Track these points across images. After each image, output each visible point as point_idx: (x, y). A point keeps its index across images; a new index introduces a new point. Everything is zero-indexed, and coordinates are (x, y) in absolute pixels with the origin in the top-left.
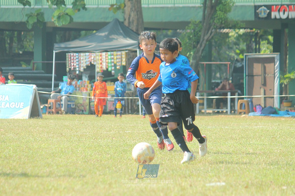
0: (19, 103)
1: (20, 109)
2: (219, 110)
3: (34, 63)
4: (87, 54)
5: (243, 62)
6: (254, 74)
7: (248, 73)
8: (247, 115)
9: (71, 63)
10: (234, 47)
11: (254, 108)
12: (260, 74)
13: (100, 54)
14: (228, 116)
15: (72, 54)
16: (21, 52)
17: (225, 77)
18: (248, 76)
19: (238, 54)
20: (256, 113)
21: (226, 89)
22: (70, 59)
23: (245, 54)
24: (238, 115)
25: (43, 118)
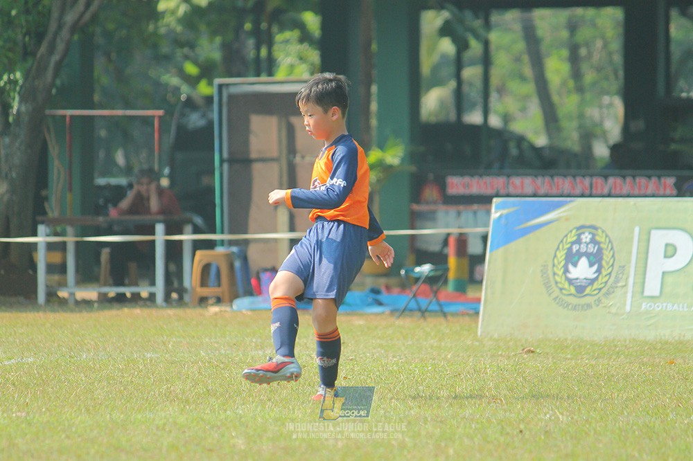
2: (121, 290)
5: (213, 111)
6: (253, 155)
7: (230, 153)
8: (228, 309)
10: (179, 53)
11: (253, 282)
12: (275, 154)
14: (153, 312)
17: (145, 167)
18: (232, 161)
19: (193, 81)
20: (260, 299)
21: (147, 211)
23: (217, 81)
24: (195, 307)
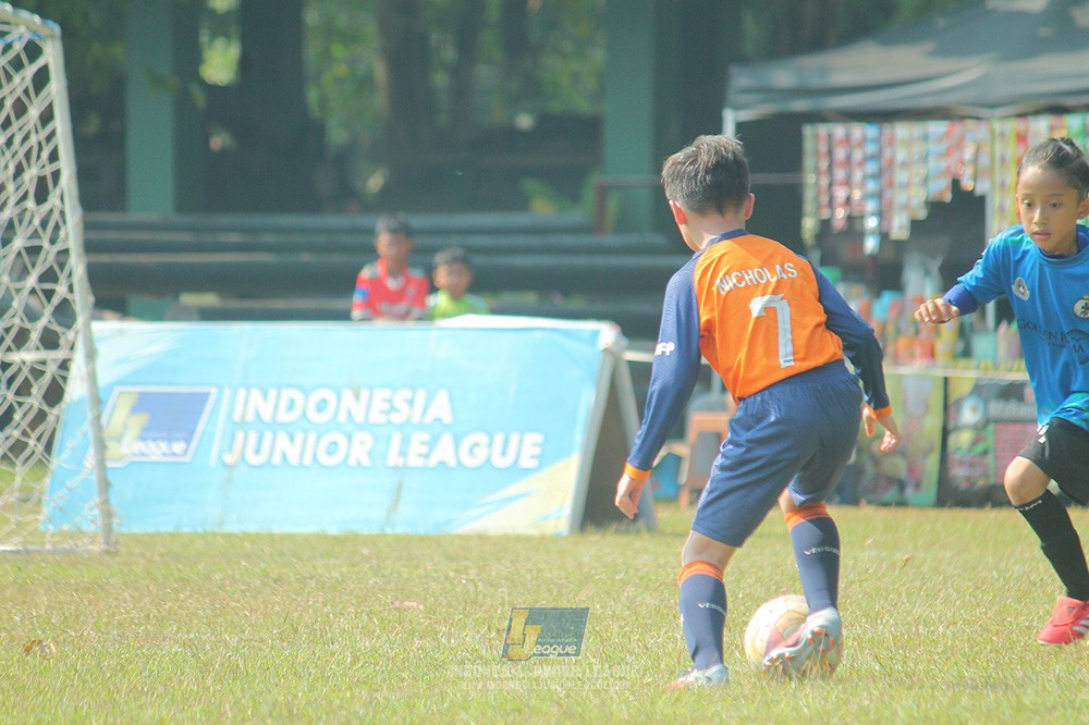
0: (515, 438)
1: (516, 472)
3: (603, 191)
4: (936, 128)
9: (830, 185)
13: (1012, 126)
15: (839, 131)
16: (525, 121)
22: (824, 164)
25: (662, 533)
